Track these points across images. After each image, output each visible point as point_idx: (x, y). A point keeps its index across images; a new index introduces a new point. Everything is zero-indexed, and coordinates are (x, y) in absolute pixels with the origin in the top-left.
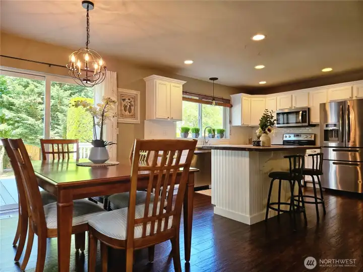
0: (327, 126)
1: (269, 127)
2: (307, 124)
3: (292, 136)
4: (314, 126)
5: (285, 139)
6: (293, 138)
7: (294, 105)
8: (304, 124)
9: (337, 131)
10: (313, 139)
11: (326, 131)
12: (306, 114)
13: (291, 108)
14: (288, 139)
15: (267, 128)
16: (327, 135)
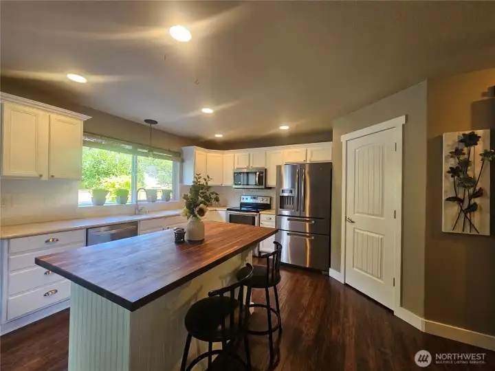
0: (283, 191)
1: (202, 205)
2: (263, 187)
3: (249, 198)
4: (270, 188)
5: (242, 201)
6: (250, 200)
7: (251, 165)
8: (260, 187)
9: (293, 197)
10: (269, 203)
11: (282, 198)
12: (262, 176)
13: (248, 168)
14: (245, 201)
15: (197, 209)
16: (283, 201)
